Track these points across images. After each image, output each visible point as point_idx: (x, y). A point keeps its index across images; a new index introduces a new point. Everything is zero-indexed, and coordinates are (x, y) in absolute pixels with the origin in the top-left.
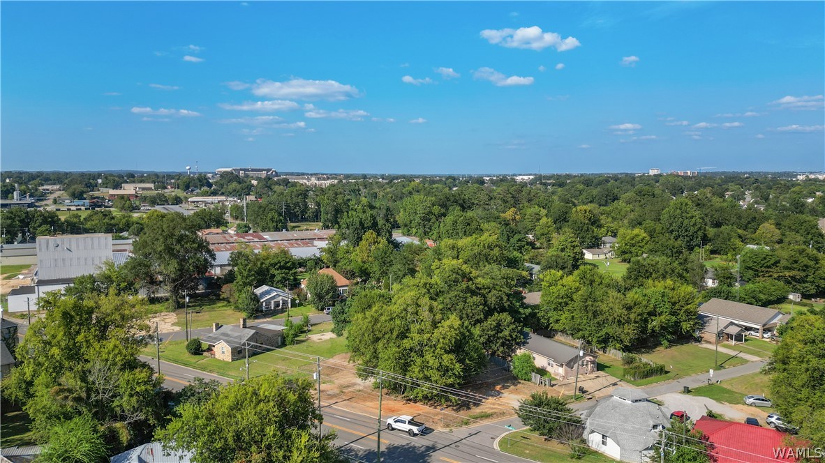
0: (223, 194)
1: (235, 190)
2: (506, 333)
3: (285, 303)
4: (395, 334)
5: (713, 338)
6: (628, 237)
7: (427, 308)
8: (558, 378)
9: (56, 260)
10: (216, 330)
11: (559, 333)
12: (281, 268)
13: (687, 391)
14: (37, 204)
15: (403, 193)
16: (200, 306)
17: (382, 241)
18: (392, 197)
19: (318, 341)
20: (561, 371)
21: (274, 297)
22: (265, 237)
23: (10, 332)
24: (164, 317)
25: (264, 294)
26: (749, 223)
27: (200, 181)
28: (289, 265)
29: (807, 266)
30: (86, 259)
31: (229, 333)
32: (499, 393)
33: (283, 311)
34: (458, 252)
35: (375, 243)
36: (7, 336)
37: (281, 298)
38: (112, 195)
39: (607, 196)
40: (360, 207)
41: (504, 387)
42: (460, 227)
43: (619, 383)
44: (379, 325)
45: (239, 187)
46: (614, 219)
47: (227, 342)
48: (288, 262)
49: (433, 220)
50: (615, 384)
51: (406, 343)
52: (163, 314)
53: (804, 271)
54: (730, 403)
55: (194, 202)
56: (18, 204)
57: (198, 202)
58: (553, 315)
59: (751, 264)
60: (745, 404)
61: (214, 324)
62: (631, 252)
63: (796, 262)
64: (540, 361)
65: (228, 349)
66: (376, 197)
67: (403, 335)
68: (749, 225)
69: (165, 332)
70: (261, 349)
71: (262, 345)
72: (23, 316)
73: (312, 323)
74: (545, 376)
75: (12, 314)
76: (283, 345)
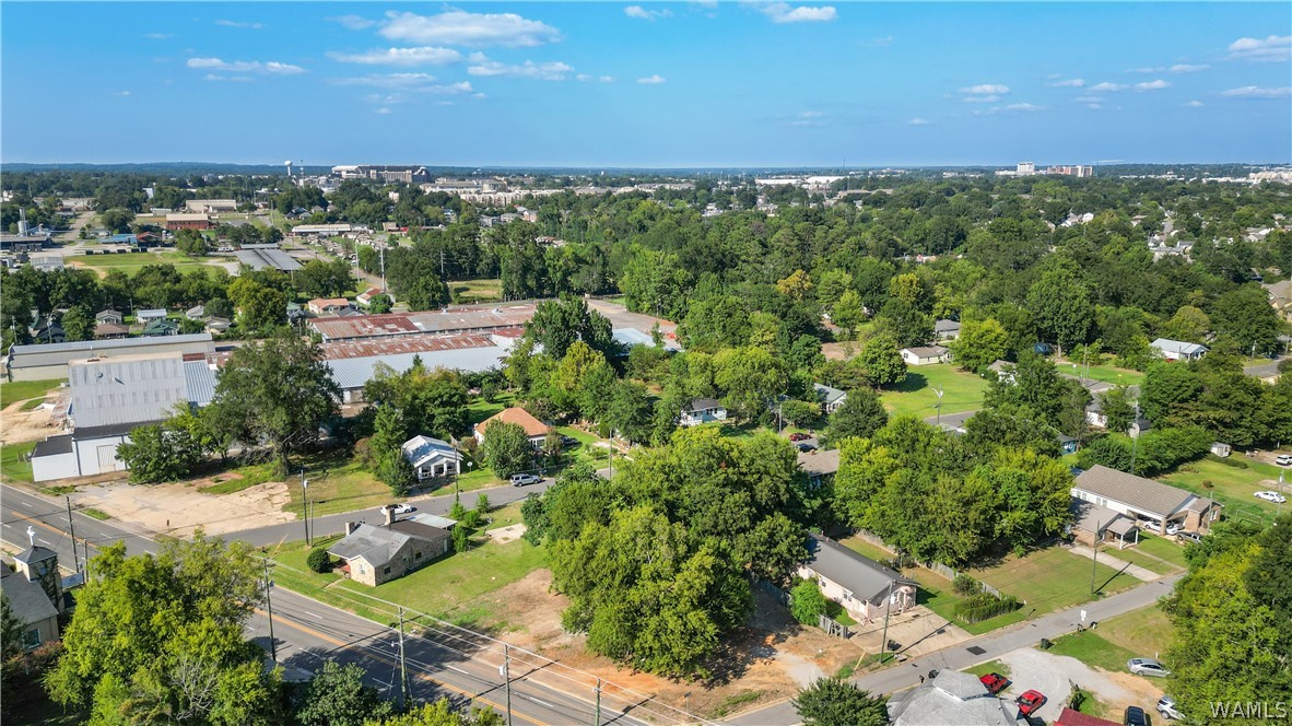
0: (345, 220)
1: (364, 214)
2: (783, 547)
3: (451, 467)
4: (618, 578)
5: (1091, 539)
6: (974, 335)
7: (665, 537)
8: (858, 620)
9: (100, 398)
10: (351, 533)
11: (862, 531)
12: (443, 404)
13: (1047, 645)
14: (55, 240)
15: (628, 224)
16: (322, 467)
17: (597, 357)
18: (611, 234)
19: (503, 542)
20: (863, 609)
21: (434, 459)
22: (416, 324)
23: (46, 566)
24: (272, 492)
25: (422, 451)
26: (1163, 297)
27: (309, 197)
28: (455, 399)
29: (1242, 404)
30: (145, 394)
31: (370, 538)
32: (772, 651)
33: (449, 479)
34: (713, 372)
35: (586, 360)
36: (43, 572)
37: (445, 460)
38: (171, 223)
39: (948, 230)
40: (561, 262)
41: (780, 639)
42: (717, 318)
43: (948, 628)
44: (593, 564)
45: (370, 207)
46: (955, 289)
47: (370, 559)
48: (454, 395)
49: (675, 292)
50: (941, 631)
51: (634, 595)
52: (268, 485)
53: (1238, 410)
54: (1108, 669)
55: (301, 234)
56: (26, 242)
57: (307, 234)
58: (854, 508)
59: (1157, 395)
60: (1128, 671)
61: (347, 524)
62: (978, 357)
63: (1226, 396)
64: (831, 590)
65: (370, 570)
66: (585, 228)
67: (631, 580)
68: (1164, 300)
69: (272, 523)
70: (417, 562)
71: (419, 555)
72: (58, 491)
73: (493, 505)
74: (839, 617)
75: (41, 486)
76: (451, 551)
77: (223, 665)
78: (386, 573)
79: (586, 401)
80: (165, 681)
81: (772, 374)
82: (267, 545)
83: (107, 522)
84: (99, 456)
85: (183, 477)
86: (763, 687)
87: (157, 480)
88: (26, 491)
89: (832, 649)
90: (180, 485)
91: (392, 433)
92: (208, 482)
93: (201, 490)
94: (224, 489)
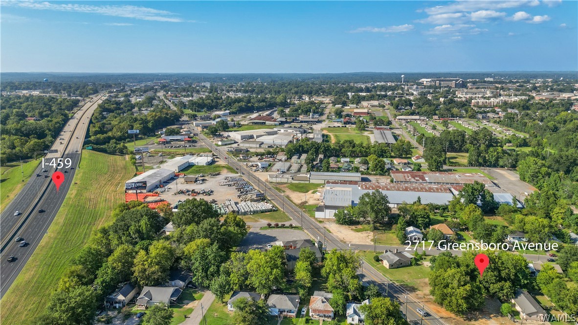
0: (418, 114)
1: (426, 112)
2: (505, 292)
4: (442, 285)
7: (457, 279)
8: (522, 319)
10: (385, 253)
11: (547, 296)
12: (422, 217)
14: (320, 119)
15: (547, 126)
16: (384, 230)
19: (426, 266)
20: (525, 316)
21: (414, 236)
22: (426, 179)
24: (369, 234)
25: (411, 232)
27: (406, 102)
31: (390, 256)
32: (490, 318)
36: (320, 246)
38: (355, 113)
40: (495, 154)
41: (495, 316)
44: (437, 280)
45: (429, 109)
47: (388, 262)
49: (540, 178)
51: (445, 291)
52: (368, 232)
55: (400, 119)
56: (312, 121)
57: (402, 119)
65: (388, 265)
67: (447, 286)
69: (368, 244)
70: (401, 266)
71: (401, 264)
72: (321, 222)
73: (427, 254)
74: (516, 316)
75: (316, 219)
76: (411, 265)
77: (351, 278)
78: (392, 266)
79: (470, 226)
80: (341, 278)
81: (547, 230)
82: (365, 250)
83: (330, 234)
84: (329, 214)
85: (348, 224)
87: (342, 224)
88: (314, 220)
90: (347, 226)
91: (403, 226)
92: (354, 227)
93: (352, 229)
94: (358, 231)
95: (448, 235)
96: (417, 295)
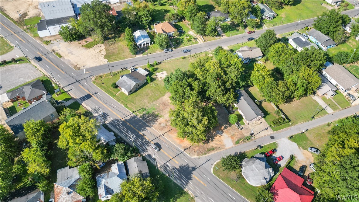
3: (147, 44)
5: (321, 95)
9: (50, 11)
13: (291, 138)
16: (114, 38)
19: (160, 79)
21: (143, 42)
23: (50, 99)
24: (101, 49)
25: (139, 38)
30: (62, 10)
31: (126, 81)
32: (222, 132)
37: (146, 42)
41: (225, 128)
43: (269, 128)
48: (148, 14)
50: (267, 129)
52: (100, 45)
54: (303, 149)
60: (307, 150)
61: (120, 76)
65: (126, 91)
69: (102, 64)
70: (138, 87)
71: (139, 85)
72: (47, 43)
74: (241, 121)
75: (41, 40)
76: (146, 83)
83: (61, 59)
84: (54, 30)
86: (216, 146)
87: (71, 41)
88: (39, 41)
89: (236, 133)
90: (77, 42)
92: (83, 42)
93: (83, 46)
94: (89, 46)
95: (171, 33)
96: (160, 124)
